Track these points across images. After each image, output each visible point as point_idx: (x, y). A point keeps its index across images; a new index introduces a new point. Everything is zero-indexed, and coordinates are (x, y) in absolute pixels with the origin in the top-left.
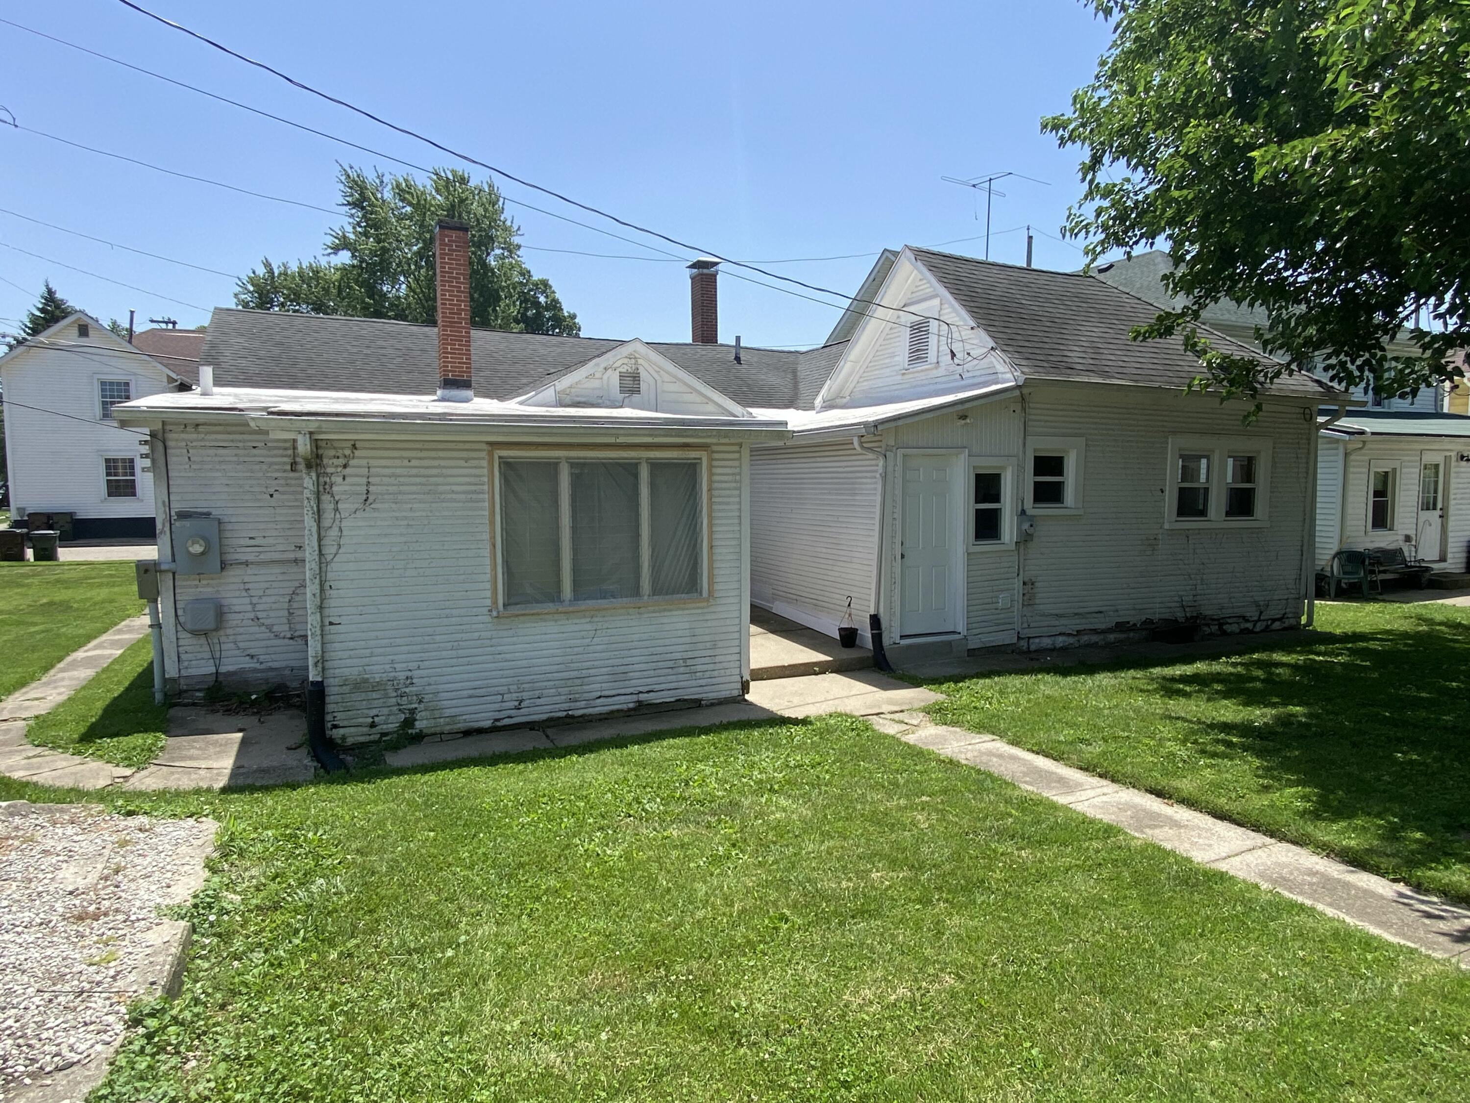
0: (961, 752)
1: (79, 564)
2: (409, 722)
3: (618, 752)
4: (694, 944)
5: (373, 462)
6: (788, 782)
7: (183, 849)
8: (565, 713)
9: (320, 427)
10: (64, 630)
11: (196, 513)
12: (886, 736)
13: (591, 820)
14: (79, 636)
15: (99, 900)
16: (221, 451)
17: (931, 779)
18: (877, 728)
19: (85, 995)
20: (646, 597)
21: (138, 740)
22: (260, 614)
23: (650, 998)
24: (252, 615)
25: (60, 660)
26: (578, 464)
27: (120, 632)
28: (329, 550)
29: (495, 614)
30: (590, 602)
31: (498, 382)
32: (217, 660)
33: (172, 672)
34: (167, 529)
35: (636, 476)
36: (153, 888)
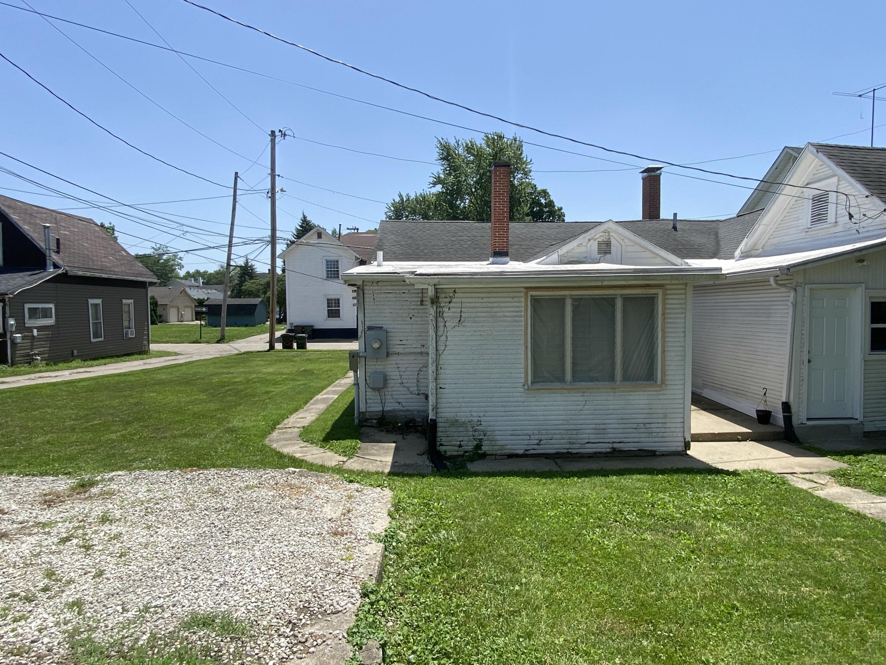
0: (865, 508)
1: (315, 351)
2: (478, 447)
3: (603, 479)
4: (671, 613)
5: (463, 300)
6: (728, 514)
7: (377, 504)
8: (566, 451)
9: (439, 282)
10: (311, 384)
11: (376, 327)
12: (801, 490)
13: (592, 520)
14: (319, 387)
15: (342, 526)
16: (389, 295)
17: (843, 525)
18: (792, 483)
19: (341, 575)
20: (618, 383)
21: (348, 443)
22: (404, 381)
23: (645, 643)
24: (400, 381)
25: (311, 399)
26: (576, 299)
27: (336, 386)
28: (441, 348)
29: (526, 387)
30: (583, 384)
31: (522, 251)
32: (383, 404)
33: (363, 409)
34: (363, 335)
35: (614, 305)
36: (366, 523)
